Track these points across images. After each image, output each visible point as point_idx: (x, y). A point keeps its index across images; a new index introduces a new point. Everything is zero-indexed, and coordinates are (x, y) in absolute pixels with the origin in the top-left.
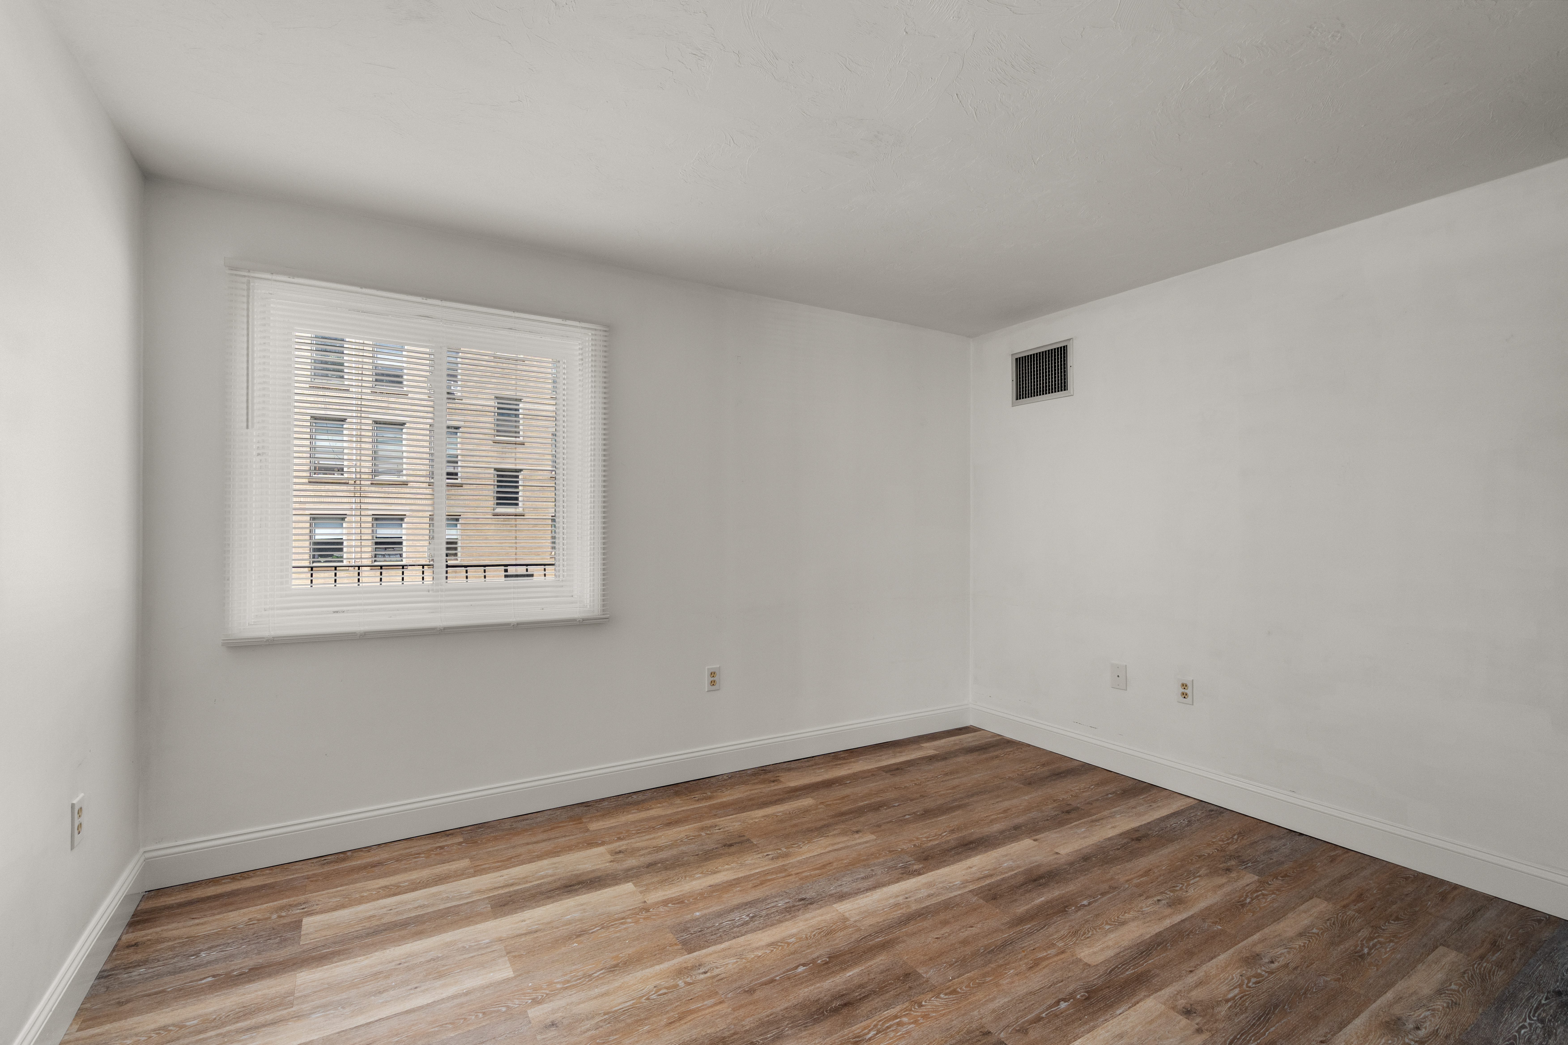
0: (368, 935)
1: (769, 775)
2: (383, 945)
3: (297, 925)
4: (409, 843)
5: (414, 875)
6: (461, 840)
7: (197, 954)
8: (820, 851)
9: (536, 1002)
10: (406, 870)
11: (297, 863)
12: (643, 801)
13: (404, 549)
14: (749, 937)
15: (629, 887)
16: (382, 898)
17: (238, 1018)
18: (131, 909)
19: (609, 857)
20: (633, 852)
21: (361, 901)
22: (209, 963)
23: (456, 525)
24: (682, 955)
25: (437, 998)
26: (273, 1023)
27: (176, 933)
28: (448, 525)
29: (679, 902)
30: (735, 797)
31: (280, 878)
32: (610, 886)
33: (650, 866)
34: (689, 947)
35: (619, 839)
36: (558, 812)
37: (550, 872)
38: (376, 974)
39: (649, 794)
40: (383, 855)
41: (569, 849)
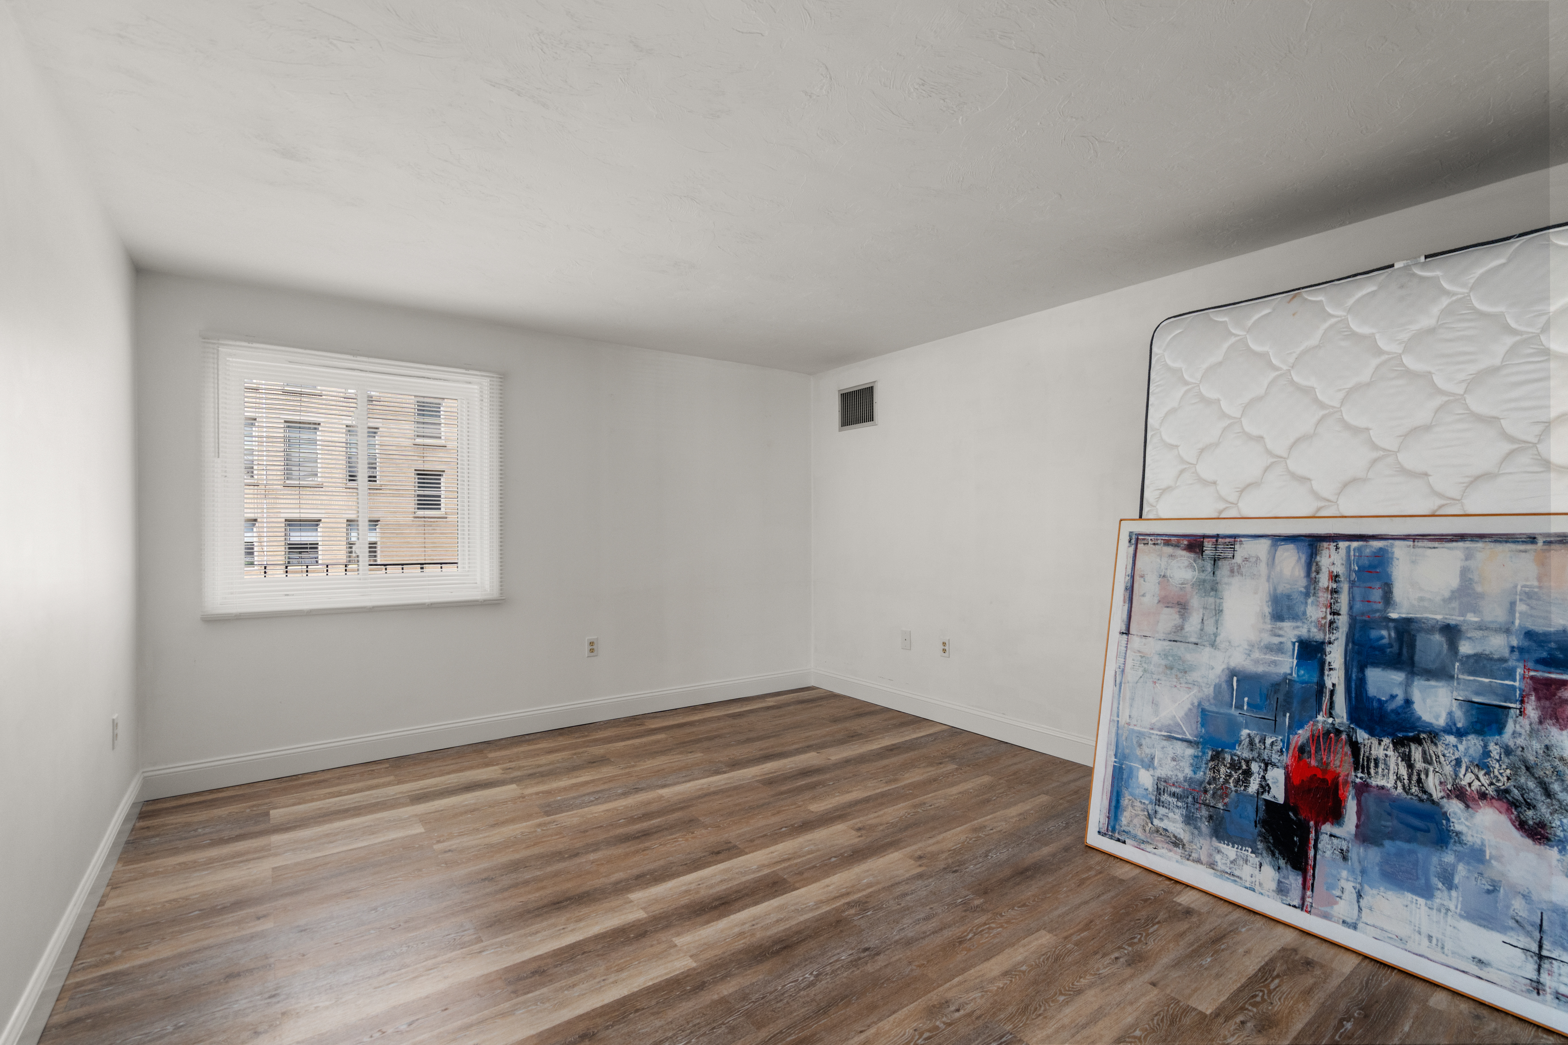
0: (320, 817)
1: (637, 722)
2: (331, 821)
3: (267, 814)
4: (346, 769)
5: (352, 786)
6: (388, 766)
7: (196, 830)
8: (658, 763)
9: (439, 842)
10: (345, 784)
11: (260, 784)
12: (533, 740)
13: (320, 553)
14: (592, 808)
15: (514, 786)
16: (328, 798)
17: (233, 857)
18: (137, 810)
19: (501, 771)
20: (519, 768)
21: (312, 800)
22: (204, 834)
23: (375, 529)
24: (543, 817)
25: (371, 843)
26: (259, 858)
27: (175, 821)
28: (370, 530)
29: (549, 793)
30: (606, 735)
31: (248, 791)
32: (499, 786)
33: (531, 776)
34: (547, 814)
35: (510, 761)
36: (466, 748)
37: (456, 780)
38: (327, 834)
39: (538, 735)
40: (327, 776)
41: (471, 768)
